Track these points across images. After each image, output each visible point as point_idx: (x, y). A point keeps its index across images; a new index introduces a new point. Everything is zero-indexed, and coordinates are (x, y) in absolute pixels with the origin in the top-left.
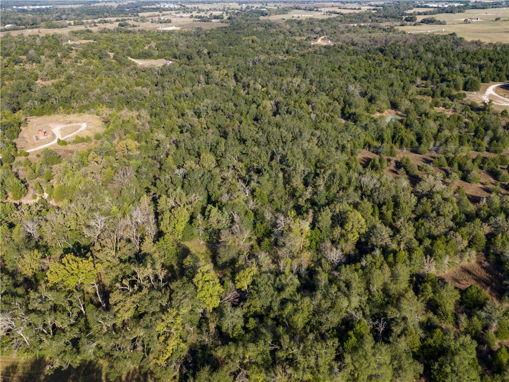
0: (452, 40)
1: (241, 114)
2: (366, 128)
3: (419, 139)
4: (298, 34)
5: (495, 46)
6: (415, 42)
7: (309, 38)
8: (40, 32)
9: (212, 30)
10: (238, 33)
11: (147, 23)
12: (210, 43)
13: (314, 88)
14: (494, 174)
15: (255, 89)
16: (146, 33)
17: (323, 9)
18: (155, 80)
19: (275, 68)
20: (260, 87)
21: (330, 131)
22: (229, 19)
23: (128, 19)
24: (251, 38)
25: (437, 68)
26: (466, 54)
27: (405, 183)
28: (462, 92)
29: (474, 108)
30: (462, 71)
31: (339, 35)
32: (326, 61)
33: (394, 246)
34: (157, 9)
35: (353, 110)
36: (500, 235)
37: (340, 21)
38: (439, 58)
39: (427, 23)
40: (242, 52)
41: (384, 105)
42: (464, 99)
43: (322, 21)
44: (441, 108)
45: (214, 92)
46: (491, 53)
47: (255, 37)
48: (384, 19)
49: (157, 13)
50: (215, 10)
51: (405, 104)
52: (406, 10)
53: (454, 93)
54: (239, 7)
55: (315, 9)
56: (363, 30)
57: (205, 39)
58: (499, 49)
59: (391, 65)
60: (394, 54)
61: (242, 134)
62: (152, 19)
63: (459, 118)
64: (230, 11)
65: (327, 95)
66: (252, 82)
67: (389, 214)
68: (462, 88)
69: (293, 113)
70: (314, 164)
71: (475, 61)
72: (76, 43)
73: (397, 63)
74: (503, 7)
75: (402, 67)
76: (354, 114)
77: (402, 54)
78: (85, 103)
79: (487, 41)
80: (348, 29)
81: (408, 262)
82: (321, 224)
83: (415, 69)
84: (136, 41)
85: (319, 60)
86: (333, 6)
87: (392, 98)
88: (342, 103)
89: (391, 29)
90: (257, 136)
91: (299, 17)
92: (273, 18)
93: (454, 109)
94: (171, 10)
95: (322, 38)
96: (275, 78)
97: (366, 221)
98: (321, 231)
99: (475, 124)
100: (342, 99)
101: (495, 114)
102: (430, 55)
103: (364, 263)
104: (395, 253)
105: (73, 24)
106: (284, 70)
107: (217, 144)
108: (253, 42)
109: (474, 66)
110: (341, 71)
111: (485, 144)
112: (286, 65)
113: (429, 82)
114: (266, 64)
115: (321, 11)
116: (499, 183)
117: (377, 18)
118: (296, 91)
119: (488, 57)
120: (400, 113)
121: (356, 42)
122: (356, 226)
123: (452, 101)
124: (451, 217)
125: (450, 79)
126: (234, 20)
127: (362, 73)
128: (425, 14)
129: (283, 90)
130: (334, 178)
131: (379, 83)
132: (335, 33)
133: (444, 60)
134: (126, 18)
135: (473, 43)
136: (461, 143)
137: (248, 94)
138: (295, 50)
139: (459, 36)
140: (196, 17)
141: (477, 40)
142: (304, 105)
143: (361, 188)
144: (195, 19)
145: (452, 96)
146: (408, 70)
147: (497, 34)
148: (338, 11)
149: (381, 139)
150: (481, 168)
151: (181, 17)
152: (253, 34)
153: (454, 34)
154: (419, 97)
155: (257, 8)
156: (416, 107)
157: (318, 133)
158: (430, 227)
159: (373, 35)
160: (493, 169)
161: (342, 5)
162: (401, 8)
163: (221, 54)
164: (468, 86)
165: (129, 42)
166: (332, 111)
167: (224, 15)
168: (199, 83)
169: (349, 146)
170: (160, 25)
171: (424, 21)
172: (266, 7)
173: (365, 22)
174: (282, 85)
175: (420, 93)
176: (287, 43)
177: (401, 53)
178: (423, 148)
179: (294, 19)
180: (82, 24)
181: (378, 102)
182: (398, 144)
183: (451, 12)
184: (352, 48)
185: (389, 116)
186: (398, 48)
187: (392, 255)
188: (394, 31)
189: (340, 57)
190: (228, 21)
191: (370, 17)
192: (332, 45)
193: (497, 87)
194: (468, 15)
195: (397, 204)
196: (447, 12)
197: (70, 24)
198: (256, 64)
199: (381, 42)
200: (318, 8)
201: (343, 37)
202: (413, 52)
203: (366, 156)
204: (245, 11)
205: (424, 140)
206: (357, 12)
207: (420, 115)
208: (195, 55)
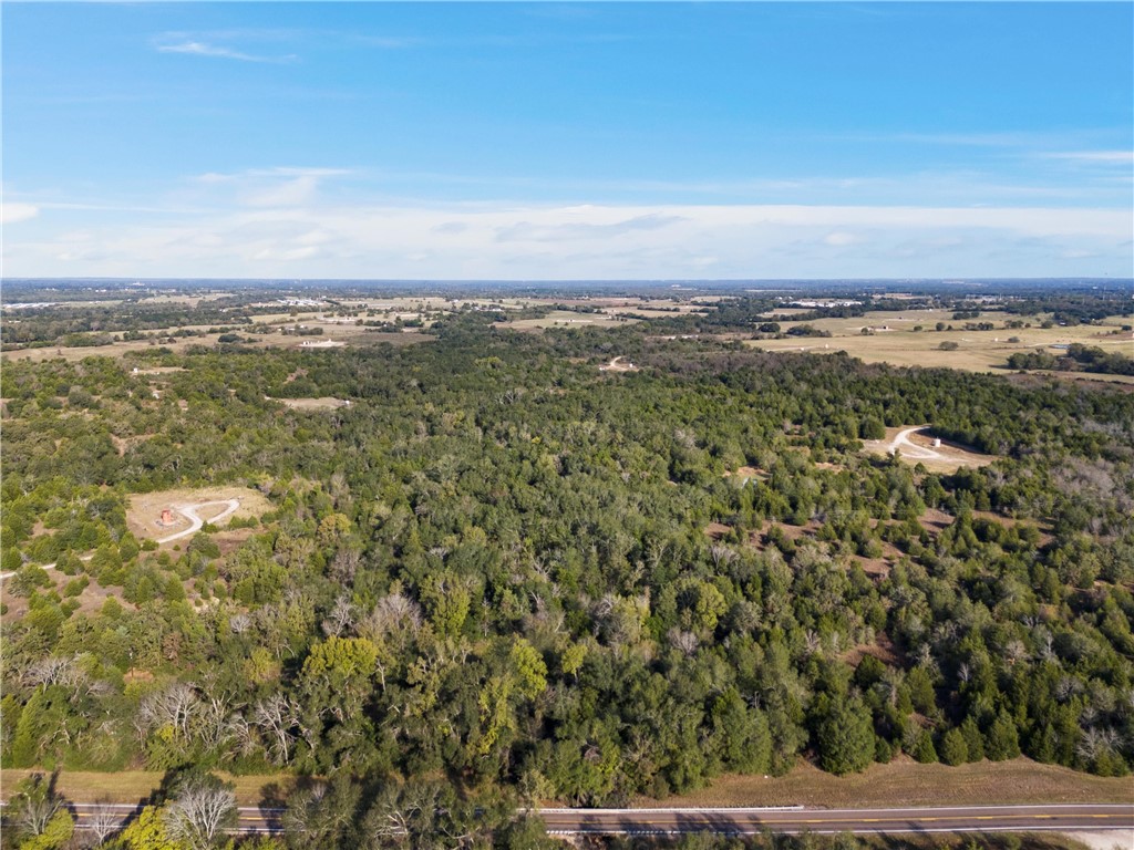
0: (841, 363)
1: (509, 474)
2: (711, 490)
3: (794, 505)
4: (572, 353)
5: (910, 371)
6: (779, 366)
7: (593, 359)
8: (60, 354)
9: (411, 347)
10: (462, 352)
11: (274, 334)
12: (417, 369)
13: (620, 436)
14: (902, 545)
15: (520, 440)
16: (282, 352)
17: (609, 310)
18: (333, 431)
19: (548, 406)
20: (529, 436)
21: (656, 495)
22: (435, 326)
23: (234, 329)
24: (490, 359)
25: (817, 406)
26: (862, 383)
27: (774, 554)
28: (857, 440)
29: (874, 462)
30: (856, 410)
31: (646, 355)
32: (631, 396)
33: (767, 626)
34: (284, 309)
35: (688, 467)
36: (904, 609)
37: (645, 331)
38: (820, 391)
39: (799, 335)
40: (480, 384)
41: (736, 460)
42: (861, 451)
43: (612, 331)
44: (827, 465)
45: (449, 445)
46: (902, 383)
47: (496, 359)
48: (723, 328)
49: (287, 316)
50: (402, 310)
51: (769, 458)
52: (760, 312)
53: (844, 441)
54: (449, 305)
55: (596, 310)
56: (688, 346)
57: (406, 362)
58: (915, 375)
59: (741, 401)
60: (744, 385)
61: (519, 500)
62: (282, 328)
63: (852, 475)
64: (433, 313)
65: (643, 446)
66: (513, 430)
67: (758, 594)
68: (856, 435)
69: (592, 472)
70: (639, 537)
71: (878, 395)
72: (152, 372)
73: (751, 398)
74: (928, 308)
75: (760, 405)
76: (690, 472)
77: (759, 385)
78: (225, 469)
79: (898, 364)
80: (662, 344)
81: (785, 642)
82: (663, 607)
83: (782, 407)
84: (269, 367)
85: (619, 395)
86: (626, 305)
87: (748, 449)
88: (669, 457)
89: (736, 345)
90: (544, 503)
91: (567, 324)
92: (521, 325)
93: (845, 464)
94: (315, 310)
95: (617, 359)
96: (550, 423)
97: (725, 599)
98: (664, 619)
99: (875, 482)
100: (668, 451)
101: (907, 469)
102: (804, 386)
103: (727, 644)
104: (768, 635)
105: (122, 337)
106: (563, 410)
107: (485, 513)
108: (493, 366)
109: (875, 402)
110: (660, 412)
111: (890, 510)
112: (563, 402)
113: (805, 426)
114: (529, 402)
115: (606, 313)
116: (909, 556)
117: (710, 327)
118: (592, 443)
119: (897, 388)
120: (763, 472)
121: (678, 365)
122: (712, 605)
123: (843, 453)
124: (841, 592)
125: (837, 421)
126: (446, 329)
127: (694, 414)
128: (795, 318)
129: (568, 440)
130: (673, 550)
131: (724, 427)
132: (639, 351)
133: (828, 394)
134: (229, 326)
135: (875, 366)
136: (855, 506)
137: (509, 446)
138: (573, 379)
139: (852, 355)
140: (369, 324)
141: (881, 362)
142: (611, 461)
143: (714, 564)
144: (368, 328)
145: (842, 446)
146: (770, 409)
147: (917, 352)
148: (639, 313)
149: (736, 505)
150: (885, 540)
151: (339, 323)
152: (492, 353)
153: (842, 353)
154: (791, 449)
155: (484, 306)
156: (787, 461)
157: (639, 497)
158: (813, 606)
159: (706, 354)
160: (901, 539)
161: (643, 302)
162: (751, 308)
163: (444, 387)
164: (866, 431)
165: (257, 369)
166: (654, 469)
167: (423, 319)
168: (416, 433)
169: (688, 514)
170: (300, 338)
171: (792, 332)
172: (502, 305)
173: (688, 333)
174: (565, 433)
175: (793, 443)
176: (555, 368)
177: (757, 382)
178: (800, 515)
179: (558, 327)
180: (142, 338)
181: (726, 455)
182: (762, 512)
183: (841, 316)
184: (671, 376)
185: (745, 476)
186: (750, 375)
187: (764, 635)
188: (742, 347)
189: (654, 390)
190: (434, 330)
191: (697, 325)
192: (637, 370)
193: (912, 433)
194: (870, 321)
195: (766, 582)
196: (833, 316)
197: (117, 339)
198: (509, 403)
199: (722, 366)
200: (599, 307)
201: (654, 357)
202: (776, 382)
203: (716, 530)
204: (461, 313)
205: (801, 505)
206: (673, 315)
207: (794, 474)
208: (394, 390)
